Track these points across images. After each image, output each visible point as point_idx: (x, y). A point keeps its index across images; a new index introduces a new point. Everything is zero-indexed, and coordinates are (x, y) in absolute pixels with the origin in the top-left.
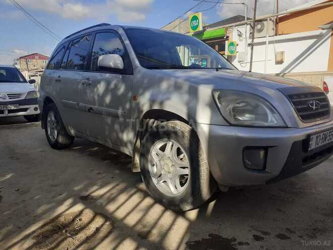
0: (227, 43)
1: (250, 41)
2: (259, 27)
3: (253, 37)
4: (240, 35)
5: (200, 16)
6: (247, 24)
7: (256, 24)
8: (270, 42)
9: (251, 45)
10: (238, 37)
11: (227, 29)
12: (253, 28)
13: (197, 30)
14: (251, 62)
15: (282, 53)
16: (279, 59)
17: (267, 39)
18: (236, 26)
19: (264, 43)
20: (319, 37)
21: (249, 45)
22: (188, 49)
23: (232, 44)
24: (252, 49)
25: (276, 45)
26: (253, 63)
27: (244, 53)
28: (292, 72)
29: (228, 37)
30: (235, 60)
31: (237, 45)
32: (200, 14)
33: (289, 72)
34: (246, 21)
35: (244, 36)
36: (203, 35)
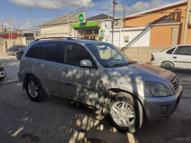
0: (100, 30)
1: (111, 30)
2: (116, 23)
3: (113, 28)
4: (106, 26)
5: (84, 14)
6: (110, 21)
7: (114, 21)
8: (122, 31)
9: (112, 32)
10: (105, 27)
11: (99, 22)
12: (113, 23)
13: (83, 22)
14: (112, 41)
15: (128, 37)
16: (126, 40)
17: (120, 29)
18: (104, 21)
19: (119, 31)
20: (144, 30)
21: (111, 32)
22: (77, 31)
23: (102, 31)
24: (113, 34)
25: (125, 32)
26: (113, 41)
27: (108, 36)
28: (131, 46)
29: (99, 27)
30: (104, 39)
31: (105, 31)
32: (84, 13)
33: (129, 47)
34: (109, 19)
35: (108, 27)
36: (86, 24)
